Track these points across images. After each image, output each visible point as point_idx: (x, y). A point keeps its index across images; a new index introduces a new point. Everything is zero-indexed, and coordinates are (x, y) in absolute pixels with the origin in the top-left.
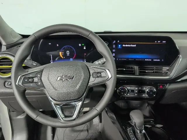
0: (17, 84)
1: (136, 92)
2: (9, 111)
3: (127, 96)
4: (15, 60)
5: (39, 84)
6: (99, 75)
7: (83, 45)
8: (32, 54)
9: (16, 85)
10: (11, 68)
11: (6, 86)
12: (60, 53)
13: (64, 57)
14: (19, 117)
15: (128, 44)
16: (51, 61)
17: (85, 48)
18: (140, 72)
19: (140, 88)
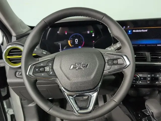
0: (27, 74)
1: (149, 79)
2: (21, 100)
3: (139, 84)
4: (24, 49)
5: (51, 73)
6: (115, 62)
7: (92, 32)
8: (40, 44)
9: (26, 76)
10: (21, 58)
11: (17, 76)
12: (69, 41)
13: (73, 46)
14: (30, 105)
15: (138, 29)
16: (60, 50)
17: (93, 35)
18: (152, 58)
19: (153, 75)
